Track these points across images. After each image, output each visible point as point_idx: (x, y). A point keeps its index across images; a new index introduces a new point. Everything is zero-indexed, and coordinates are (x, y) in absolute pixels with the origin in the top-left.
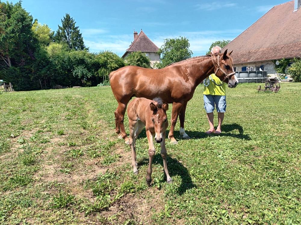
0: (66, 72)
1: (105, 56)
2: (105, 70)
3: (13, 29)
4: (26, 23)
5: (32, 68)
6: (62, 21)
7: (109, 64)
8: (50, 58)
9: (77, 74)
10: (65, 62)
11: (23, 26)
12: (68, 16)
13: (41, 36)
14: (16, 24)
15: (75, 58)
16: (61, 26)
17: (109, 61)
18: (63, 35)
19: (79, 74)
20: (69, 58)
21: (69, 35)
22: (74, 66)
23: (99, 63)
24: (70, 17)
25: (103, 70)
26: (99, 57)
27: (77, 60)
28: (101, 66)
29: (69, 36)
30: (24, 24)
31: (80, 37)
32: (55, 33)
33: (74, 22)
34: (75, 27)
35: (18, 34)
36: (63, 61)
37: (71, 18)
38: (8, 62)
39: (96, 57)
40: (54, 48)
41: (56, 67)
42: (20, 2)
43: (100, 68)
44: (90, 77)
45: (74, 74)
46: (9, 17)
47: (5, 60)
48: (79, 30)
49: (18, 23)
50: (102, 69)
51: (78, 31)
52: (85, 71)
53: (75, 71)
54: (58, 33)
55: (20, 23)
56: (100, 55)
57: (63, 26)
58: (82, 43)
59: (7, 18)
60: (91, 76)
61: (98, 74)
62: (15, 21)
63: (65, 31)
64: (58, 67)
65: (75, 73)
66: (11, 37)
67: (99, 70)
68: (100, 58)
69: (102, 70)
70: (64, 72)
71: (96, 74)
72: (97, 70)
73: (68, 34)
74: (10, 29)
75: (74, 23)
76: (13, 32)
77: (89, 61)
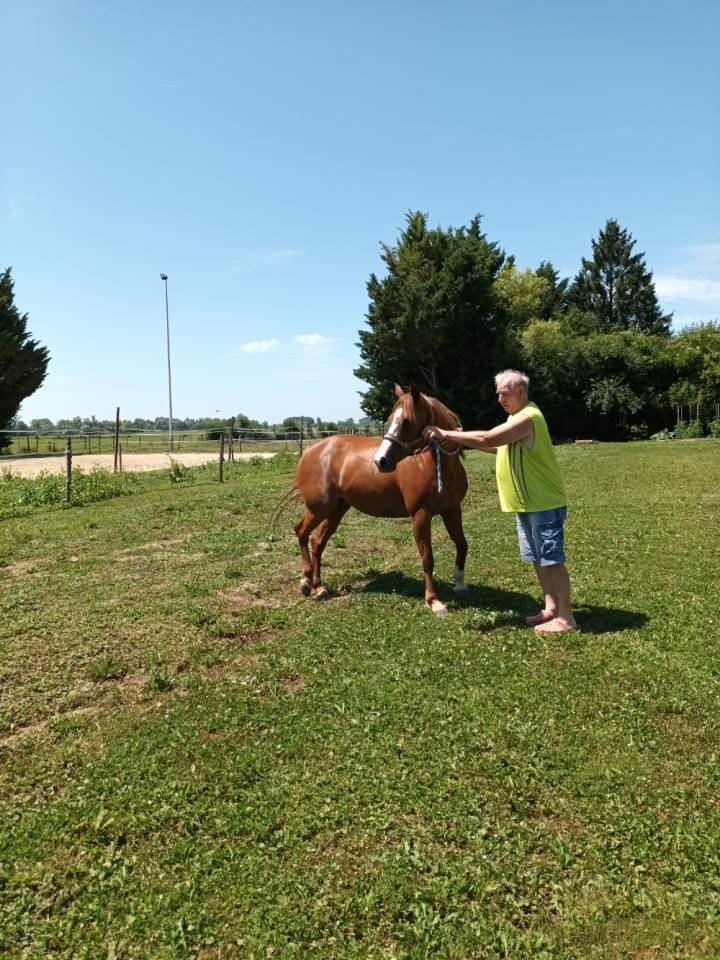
0: (569, 398)
1: (695, 343)
2: (692, 387)
3: (444, 294)
4: (474, 276)
5: (481, 391)
6: (595, 245)
7: (706, 369)
8: (528, 360)
9: (597, 402)
10: (568, 370)
11: (466, 285)
12: (612, 227)
13: (517, 300)
14: (451, 282)
15: (598, 355)
16: (591, 259)
17: (706, 357)
18: (593, 286)
19: (605, 401)
20: (580, 356)
21: (611, 284)
22: (592, 380)
23: (673, 366)
24: (617, 229)
25: (685, 387)
26: (677, 345)
27: (602, 362)
28: (679, 375)
29: (611, 287)
30: (468, 280)
31: (646, 284)
32: (572, 282)
33: (632, 241)
34: (632, 255)
35: (453, 307)
36: (564, 367)
37: (621, 231)
38: (430, 377)
39: (668, 347)
40: (539, 334)
41: (540, 386)
42: (476, 218)
43: (678, 381)
44: (638, 410)
45: (589, 403)
46: (439, 268)
47: (424, 373)
48: (644, 264)
49: (456, 279)
50: (681, 384)
51: (641, 269)
52: (624, 393)
53: (593, 394)
54: (580, 280)
55: (459, 278)
56: (679, 340)
57: (596, 257)
58: (648, 302)
59: (433, 269)
60: (640, 407)
61: (666, 399)
62: (450, 274)
63: (602, 274)
64: (547, 386)
65: (593, 401)
66: (438, 317)
67: (672, 389)
68: (678, 349)
69: (683, 390)
70: (564, 399)
71: (661, 402)
72: (666, 388)
73: (610, 281)
74: (438, 294)
75: (628, 243)
76: (444, 302)
77: (637, 361)
